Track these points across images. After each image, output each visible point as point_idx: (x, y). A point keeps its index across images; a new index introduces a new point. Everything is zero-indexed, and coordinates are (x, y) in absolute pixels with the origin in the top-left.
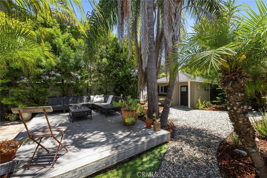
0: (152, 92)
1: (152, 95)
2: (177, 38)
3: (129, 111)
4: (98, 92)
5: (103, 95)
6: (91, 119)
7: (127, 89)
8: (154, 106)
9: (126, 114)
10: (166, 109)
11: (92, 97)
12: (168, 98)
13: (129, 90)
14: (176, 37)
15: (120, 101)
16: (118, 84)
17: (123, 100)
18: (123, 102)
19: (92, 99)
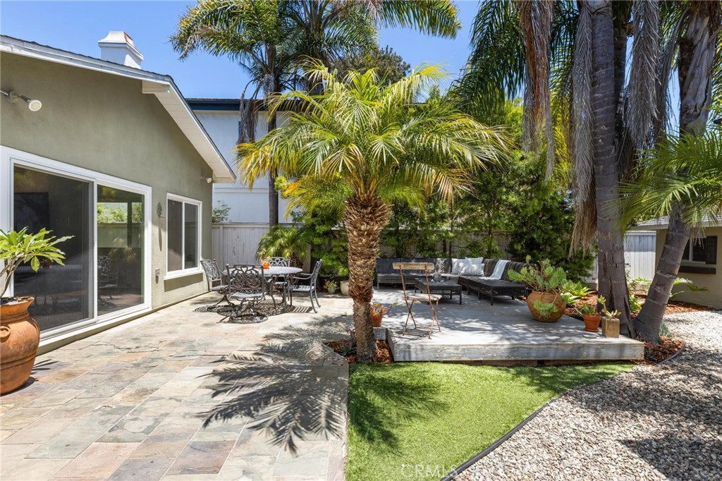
0: (607, 255)
1: (607, 261)
2: (696, 111)
3: (545, 291)
4: (468, 251)
5: (482, 258)
6: (460, 304)
7: (550, 246)
8: (611, 286)
9: (538, 296)
10: (654, 300)
11: (454, 260)
12: (661, 272)
13: (555, 248)
14: (692, 110)
15: (524, 270)
16: (522, 232)
17: (530, 268)
18: (532, 272)
19: (455, 266)
